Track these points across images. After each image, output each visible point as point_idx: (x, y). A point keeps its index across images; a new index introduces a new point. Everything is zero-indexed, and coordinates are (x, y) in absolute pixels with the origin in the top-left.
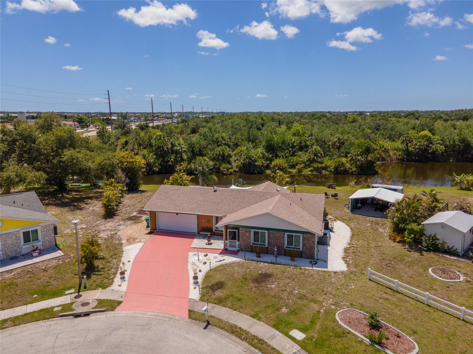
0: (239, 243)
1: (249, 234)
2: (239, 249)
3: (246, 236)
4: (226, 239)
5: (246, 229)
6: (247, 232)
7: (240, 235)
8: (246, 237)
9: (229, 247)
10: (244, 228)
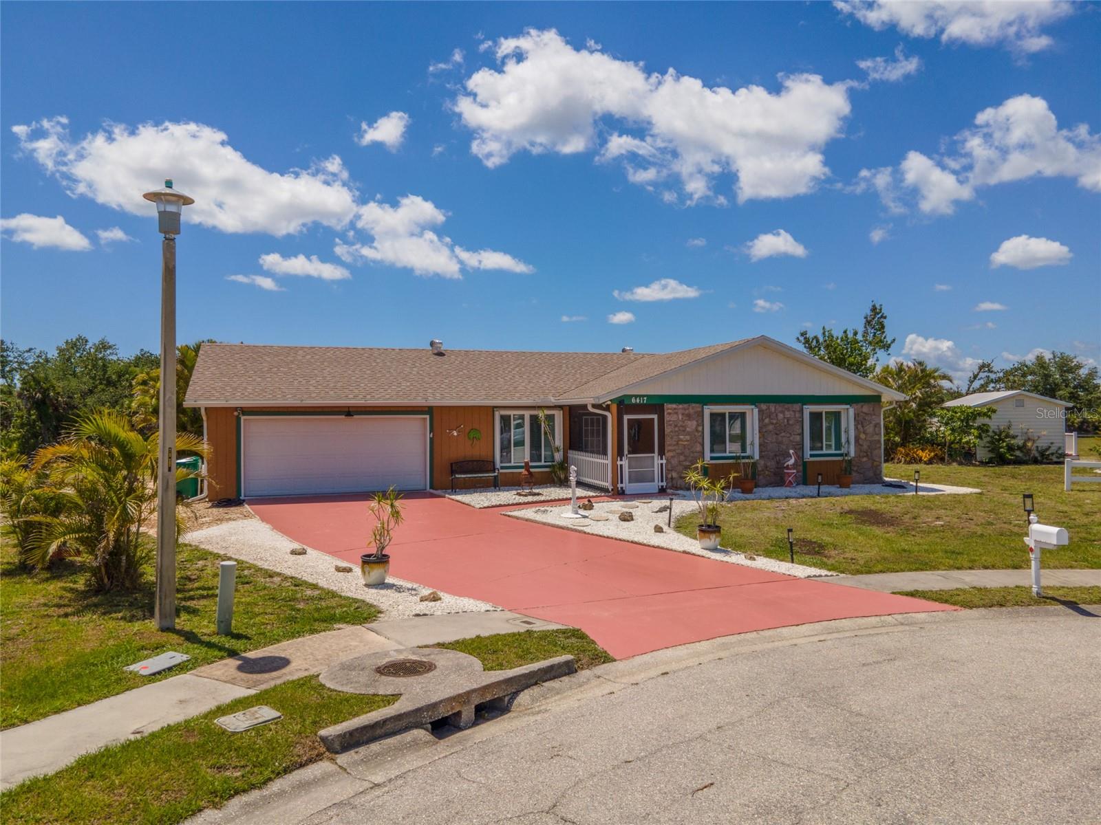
0: (664, 461)
1: (698, 425)
2: (664, 484)
3: (689, 434)
4: (620, 453)
5: (686, 406)
6: (689, 417)
7: (667, 430)
8: (688, 437)
9: (630, 482)
10: (680, 403)
